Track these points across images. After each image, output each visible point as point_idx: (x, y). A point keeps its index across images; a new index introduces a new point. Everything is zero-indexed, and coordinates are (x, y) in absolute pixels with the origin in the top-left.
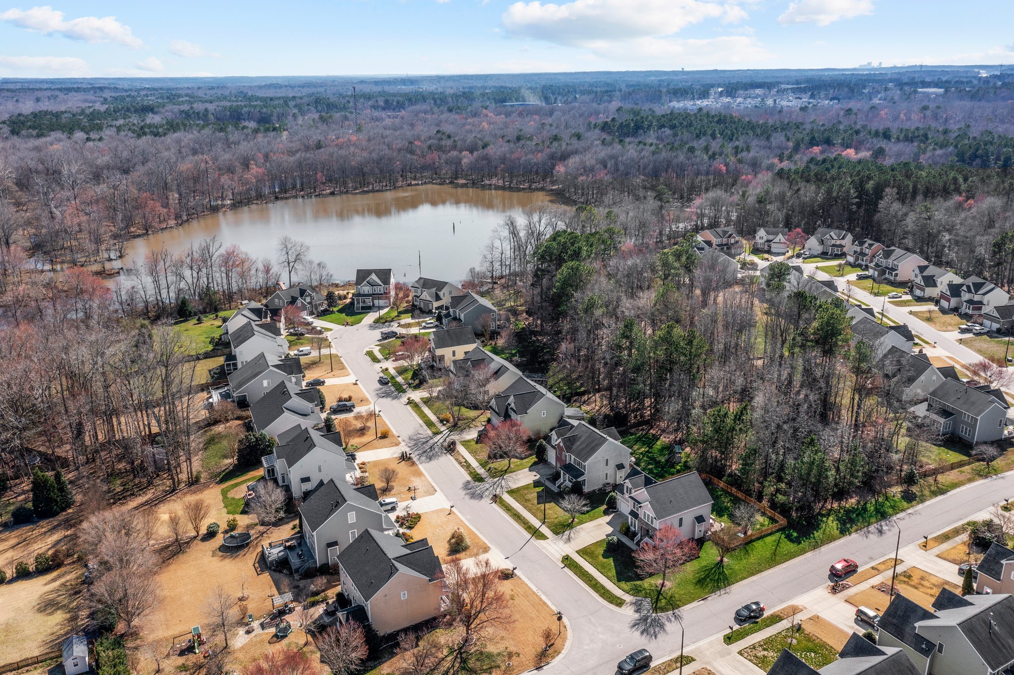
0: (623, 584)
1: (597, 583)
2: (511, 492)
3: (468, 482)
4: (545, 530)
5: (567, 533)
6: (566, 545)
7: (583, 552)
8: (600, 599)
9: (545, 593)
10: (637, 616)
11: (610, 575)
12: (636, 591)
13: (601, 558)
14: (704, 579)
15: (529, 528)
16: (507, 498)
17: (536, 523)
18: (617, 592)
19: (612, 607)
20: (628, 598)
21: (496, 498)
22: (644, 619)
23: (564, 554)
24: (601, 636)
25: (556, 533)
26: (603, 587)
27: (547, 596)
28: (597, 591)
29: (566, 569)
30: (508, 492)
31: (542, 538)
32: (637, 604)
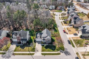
1: (52, 54)
2: (15, 51)
3: (2, 56)
4: (31, 53)
5: (36, 50)
6: (39, 52)
7: (43, 51)
8: (57, 56)
10: (64, 53)
12: (58, 50)
13: (47, 50)
15: (28, 54)
16: (15, 52)
18: (57, 52)
19: (60, 55)
20: (59, 52)
21: (14, 54)
23: (41, 54)
25: (34, 51)
26: (54, 53)
28: (55, 55)
30: (14, 51)
31: (33, 54)
32: (61, 52)
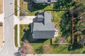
0: (21, 41)
1: (17, 38)
4: (18, 13)
5: (22, 17)
6: (19, 21)
7: (21, 26)
8: (14, 43)
9: (5, 34)
10: (17, 51)
11: (21, 37)
12: (22, 45)
14: (38, 50)
15: (16, 9)
17: (18, 9)
18: (19, 43)
20: (19, 46)
22: (18, 53)
23: (17, 24)
24: (7, 53)
26: (17, 40)
27: (5, 35)
29: (14, 29)
31: (16, 15)
32: (20, 48)
